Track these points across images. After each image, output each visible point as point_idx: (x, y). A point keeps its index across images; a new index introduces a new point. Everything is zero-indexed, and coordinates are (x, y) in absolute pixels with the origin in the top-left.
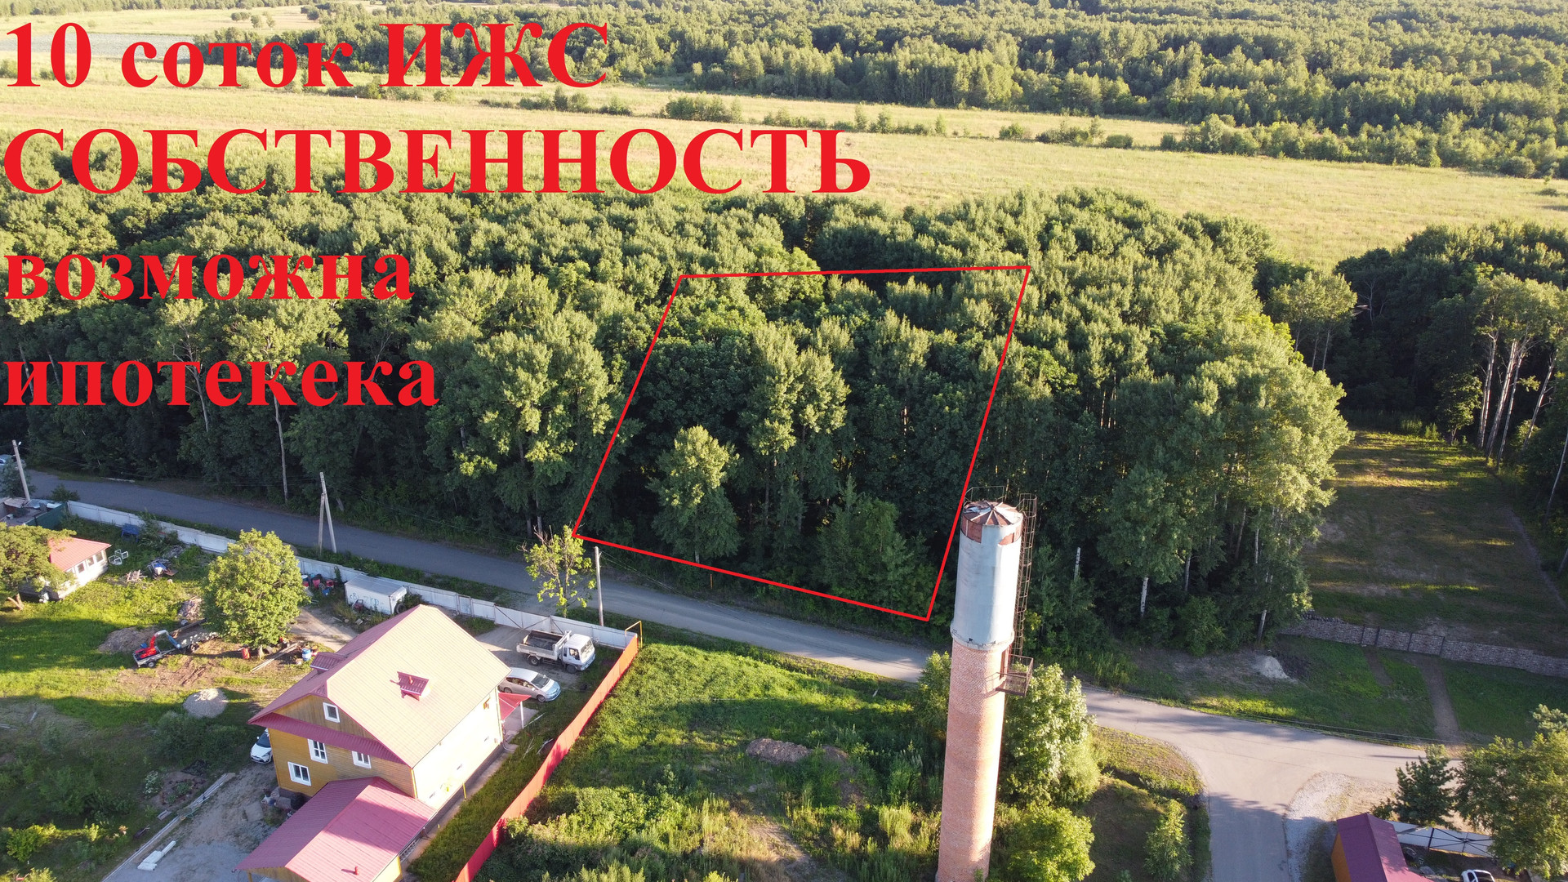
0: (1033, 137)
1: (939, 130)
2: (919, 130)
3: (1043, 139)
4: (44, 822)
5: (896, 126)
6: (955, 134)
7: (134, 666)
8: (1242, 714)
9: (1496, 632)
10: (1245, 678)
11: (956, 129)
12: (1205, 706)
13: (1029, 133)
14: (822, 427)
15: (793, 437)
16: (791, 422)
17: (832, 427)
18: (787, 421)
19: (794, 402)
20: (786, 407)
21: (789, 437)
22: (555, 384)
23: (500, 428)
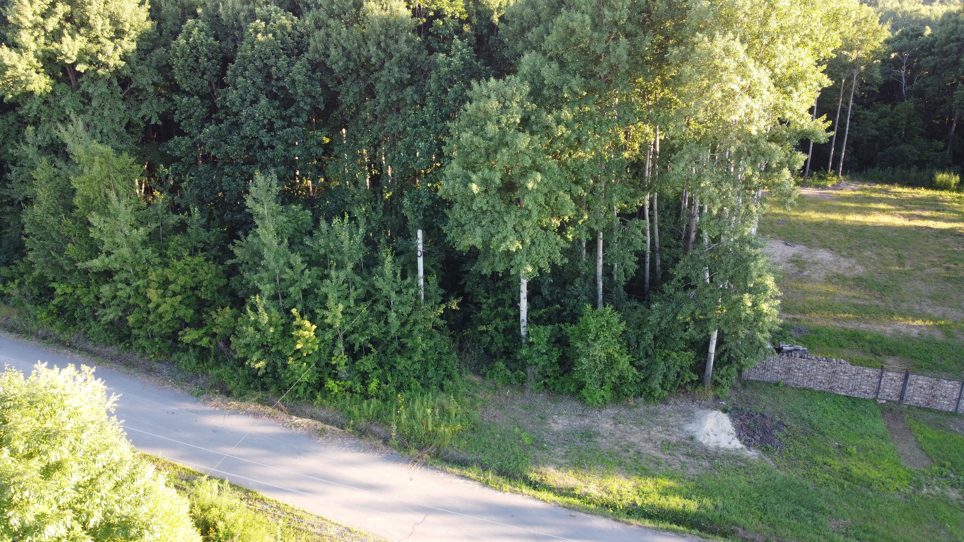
14: (91, 63)
15: (41, 76)
16: (35, 52)
17: (106, 66)
18: (26, 49)
19: (50, 28)
20: (36, 34)
21: (35, 75)
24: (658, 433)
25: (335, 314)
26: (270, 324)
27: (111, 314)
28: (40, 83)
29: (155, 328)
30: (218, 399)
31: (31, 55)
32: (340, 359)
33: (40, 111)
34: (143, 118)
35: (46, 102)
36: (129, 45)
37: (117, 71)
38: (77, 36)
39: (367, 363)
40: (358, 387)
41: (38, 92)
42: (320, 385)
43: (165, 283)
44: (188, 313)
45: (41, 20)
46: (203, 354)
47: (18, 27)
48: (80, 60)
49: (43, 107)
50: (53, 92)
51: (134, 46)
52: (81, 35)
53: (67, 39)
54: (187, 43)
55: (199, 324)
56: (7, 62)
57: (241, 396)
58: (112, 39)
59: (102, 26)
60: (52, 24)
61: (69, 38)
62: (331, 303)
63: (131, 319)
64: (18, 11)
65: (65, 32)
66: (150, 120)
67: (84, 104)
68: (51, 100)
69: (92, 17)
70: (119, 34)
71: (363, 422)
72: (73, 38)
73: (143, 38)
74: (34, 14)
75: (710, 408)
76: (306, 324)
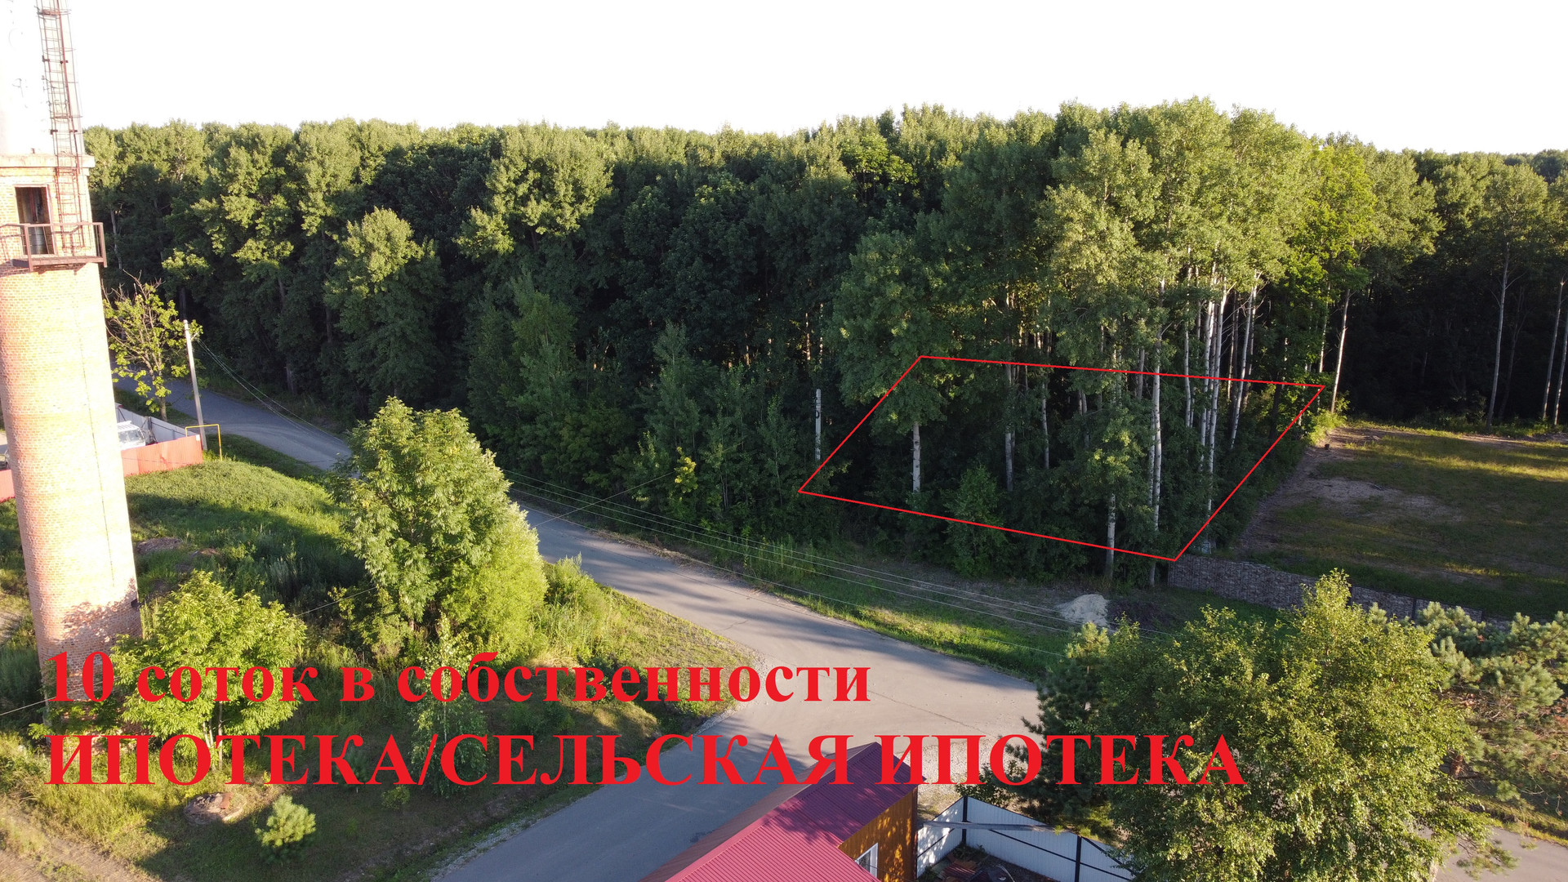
14: (550, 227)
15: (506, 237)
16: (503, 215)
17: (563, 229)
18: (497, 212)
19: (520, 193)
20: (507, 198)
21: (500, 236)
22: (281, 171)
23: (213, 220)
25: (718, 455)
26: (657, 460)
28: (504, 244)
31: (499, 218)
32: (716, 497)
33: (501, 270)
34: (592, 280)
35: (507, 263)
36: (586, 209)
37: (572, 233)
38: (542, 201)
40: (731, 527)
41: (502, 251)
43: (578, 426)
44: (593, 455)
45: (513, 185)
47: (494, 192)
48: (541, 223)
49: (504, 267)
50: (514, 253)
51: (591, 211)
52: (546, 200)
53: (533, 203)
54: (640, 208)
55: (601, 466)
56: (479, 223)
58: (572, 205)
59: (563, 190)
60: (522, 189)
61: (535, 202)
62: (715, 444)
64: (495, 177)
65: (532, 197)
66: (597, 284)
67: (540, 265)
68: (512, 260)
69: (558, 183)
70: (580, 198)
72: (538, 202)
73: (602, 203)
74: (509, 180)
75: (1101, 592)
76: (688, 460)
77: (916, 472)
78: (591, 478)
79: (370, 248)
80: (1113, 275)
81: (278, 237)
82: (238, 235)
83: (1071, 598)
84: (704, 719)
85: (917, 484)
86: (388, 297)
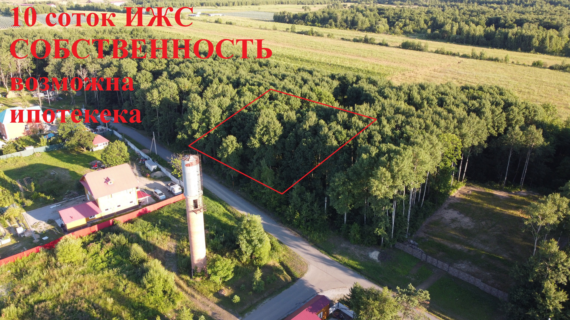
0: (548, 67)
1: (506, 60)
2: (496, 60)
3: (551, 68)
4: (42, 193)
5: (488, 57)
6: (513, 62)
7: (90, 168)
8: (345, 264)
9: (488, 274)
10: (362, 255)
11: (514, 61)
12: (335, 257)
13: (546, 65)
16: (258, 139)
17: (271, 143)
18: (256, 138)
20: (259, 135)
22: (204, 117)
23: (188, 127)
24: (362, 252)
25: (304, 213)
26: (292, 212)
27: (264, 201)
28: (258, 145)
29: (272, 206)
30: (280, 224)
32: (303, 222)
35: (258, 149)
37: (273, 144)
39: (308, 224)
40: (306, 228)
41: (257, 147)
42: (299, 226)
43: (275, 197)
44: (278, 204)
45: (260, 131)
46: (280, 214)
47: (256, 133)
48: (267, 141)
49: (258, 151)
50: (260, 148)
51: (278, 139)
55: (280, 207)
56: (252, 140)
57: (285, 224)
58: (274, 137)
59: (272, 134)
60: (262, 132)
62: (303, 210)
63: (267, 203)
70: (275, 135)
71: (305, 235)
75: (378, 251)
76: (298, 213)
77: (345, 218)
78: (278, 209)
79: (228, 146)
80: (382, 197)
81: (204, 132)
82: (194, 132)
83: (372, 251)
84: (299, 278)
85: (345, 220)
86: (232, 157)
